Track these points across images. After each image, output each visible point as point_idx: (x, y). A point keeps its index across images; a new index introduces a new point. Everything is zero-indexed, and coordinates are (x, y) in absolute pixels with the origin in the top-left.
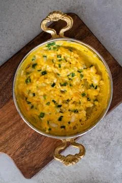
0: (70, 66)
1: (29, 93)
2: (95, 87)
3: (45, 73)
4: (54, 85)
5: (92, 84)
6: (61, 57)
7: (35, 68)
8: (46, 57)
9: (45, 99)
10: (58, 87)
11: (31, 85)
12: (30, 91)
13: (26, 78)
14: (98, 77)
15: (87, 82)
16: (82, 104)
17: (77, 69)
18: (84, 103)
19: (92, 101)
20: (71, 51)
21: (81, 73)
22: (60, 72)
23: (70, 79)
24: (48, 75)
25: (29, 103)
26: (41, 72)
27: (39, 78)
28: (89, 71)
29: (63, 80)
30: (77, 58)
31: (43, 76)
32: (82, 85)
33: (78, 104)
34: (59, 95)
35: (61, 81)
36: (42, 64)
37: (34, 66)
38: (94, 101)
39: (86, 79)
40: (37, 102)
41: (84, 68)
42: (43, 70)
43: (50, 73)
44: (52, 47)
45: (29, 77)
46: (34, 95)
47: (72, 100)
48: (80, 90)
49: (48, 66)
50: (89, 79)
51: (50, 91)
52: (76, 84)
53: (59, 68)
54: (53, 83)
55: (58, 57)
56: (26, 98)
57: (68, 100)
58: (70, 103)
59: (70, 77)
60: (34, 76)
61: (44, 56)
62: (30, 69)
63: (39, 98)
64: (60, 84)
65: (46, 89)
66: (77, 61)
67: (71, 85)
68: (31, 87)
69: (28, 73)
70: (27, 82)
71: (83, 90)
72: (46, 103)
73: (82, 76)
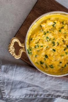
0: (42, 39)
1: (60, 66)
2: (54, 24)
3: (46, 56)
4: (54, 50)
5: (53, 25)
6: (36, 46)
7: (43, 63)
8: (36, 55)
9: (63, 55)
10: (55, 47)
11: (54, 64)
12: (58, 65)
13: (50, 68)
14: (48, 22)
15: (51, 28)
16: (66, 32)
17: (44, 36)
18: (65, 30)
19: (64, 25)
20: (31, 39)
21: (46, 32)
22: (46, 46)
23: (50, 40)
24: (48, 54)
25: (65, 66)
26: (46, 58)
27: (50, 60)
28: (45, 28)
29: (50, 45)
30: (36, 35)
31: (49, 57)
32: (53, 32)
33: (66, 35)
34: (60, 47)
35: (51, 45)
36: (40, 58)
37: (42, 63)
38: (63, 24)
39: (49, 29)
40: (65, 60)
41: (43, 31)
42: (44, 57)
43: (46, 53)
44: (30, 52)
45: (49, 66)
46: (61, 62)
47: (63, 39)
48: (57, 33)
49: (42, 54)
50: (49, 27)
51: (58, 52)
52: (53, 35)
53: (43, 47)
54: (53, 51)
55: (36, 48)
56: (62, 67)
57: (63, 41)
58: (65, 39)
59: (48, 40)
60: (49, 63)
61: (36, 57)
62: (44, 65)
63: (63, 60)
64: (53, 46)
65: (57, 55)
66: (38, 35)
67: (54, 39)
68: (56, 65)
69: (47, 67)
70: (52, 67)
71: (57, 31)
72: (66, 55)
73: (48, 32)
